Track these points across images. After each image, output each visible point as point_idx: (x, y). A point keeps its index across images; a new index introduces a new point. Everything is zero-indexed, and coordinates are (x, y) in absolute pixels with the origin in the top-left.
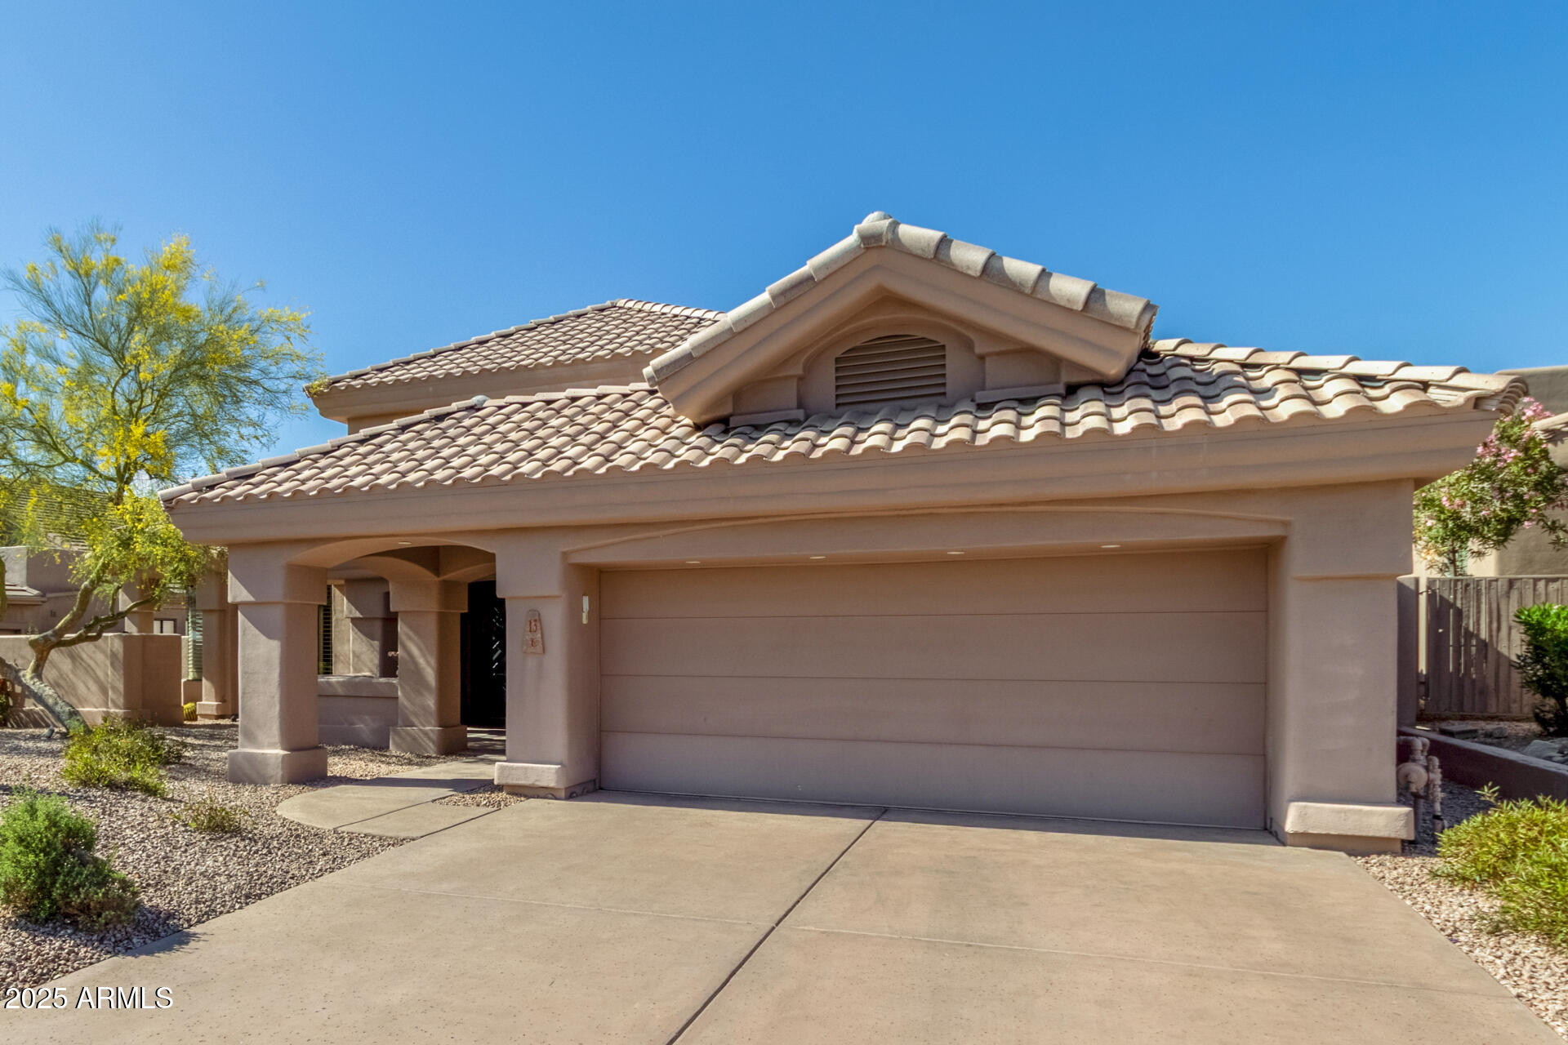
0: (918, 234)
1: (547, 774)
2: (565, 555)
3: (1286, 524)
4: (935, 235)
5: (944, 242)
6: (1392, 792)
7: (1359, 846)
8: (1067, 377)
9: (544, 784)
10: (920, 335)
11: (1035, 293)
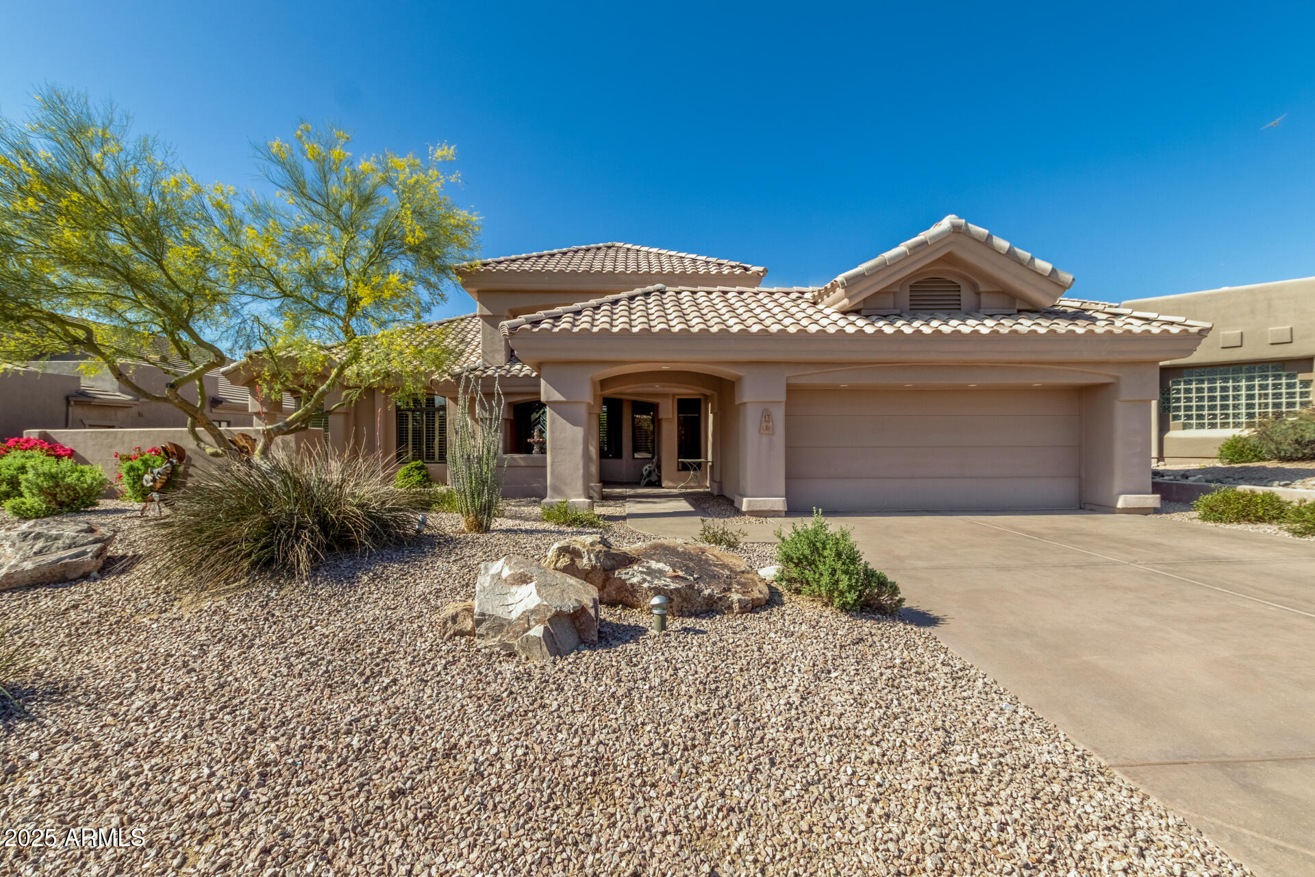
0: (980, 230)
1: (779, 503)
2: (788, 378)
3: (1117, 378)
4: (987, 232)
5: (989, 237)
6: (1150, 489)
7: (1144, 511)
8: (1019, 306)
9: (776, 509)
10: (949, 279)
11: (1028, 266)
